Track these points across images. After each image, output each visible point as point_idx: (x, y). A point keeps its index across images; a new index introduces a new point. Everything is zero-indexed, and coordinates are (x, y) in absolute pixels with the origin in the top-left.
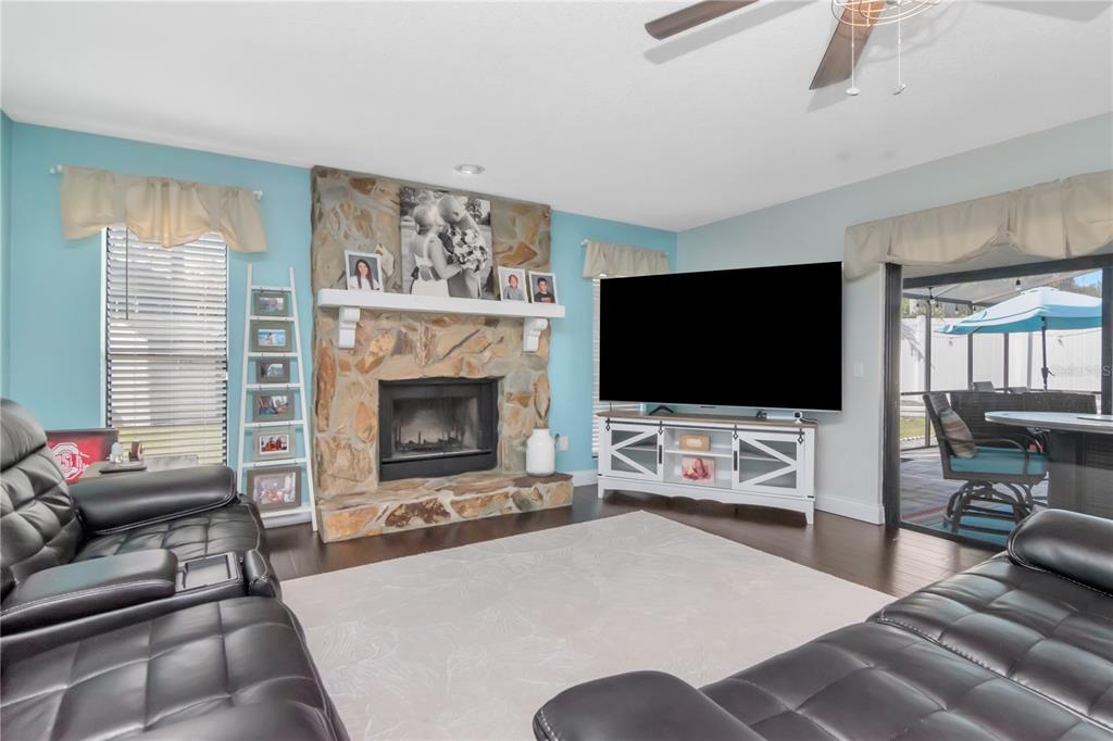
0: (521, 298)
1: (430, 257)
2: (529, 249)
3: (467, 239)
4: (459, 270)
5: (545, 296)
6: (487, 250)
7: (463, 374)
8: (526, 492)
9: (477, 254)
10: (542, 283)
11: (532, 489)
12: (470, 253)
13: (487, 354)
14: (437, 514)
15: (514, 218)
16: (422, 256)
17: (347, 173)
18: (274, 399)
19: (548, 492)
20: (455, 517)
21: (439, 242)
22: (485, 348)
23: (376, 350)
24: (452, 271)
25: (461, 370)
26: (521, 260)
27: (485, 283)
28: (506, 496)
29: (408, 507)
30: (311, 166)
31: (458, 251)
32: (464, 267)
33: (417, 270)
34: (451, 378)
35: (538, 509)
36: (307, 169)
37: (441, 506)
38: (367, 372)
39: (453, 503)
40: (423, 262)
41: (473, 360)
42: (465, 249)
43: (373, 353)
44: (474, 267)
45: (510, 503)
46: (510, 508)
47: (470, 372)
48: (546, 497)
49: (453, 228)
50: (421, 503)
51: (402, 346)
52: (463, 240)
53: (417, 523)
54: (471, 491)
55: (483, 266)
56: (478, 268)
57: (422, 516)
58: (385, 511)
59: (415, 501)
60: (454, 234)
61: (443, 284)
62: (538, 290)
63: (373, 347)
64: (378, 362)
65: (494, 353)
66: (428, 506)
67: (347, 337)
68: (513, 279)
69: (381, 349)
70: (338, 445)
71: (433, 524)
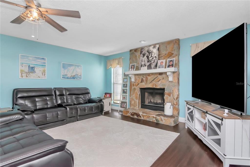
0: (163, 67)
1: (144, 62)
2: (171, 53)
3: (152, 56)
4: (150, 63)
5: (171, 65)
6: (157, 57)
7: (154, 87)
8: (158, 117)
9: (154, 58)
10: (171, 62)
11: (160, 117)
12: (153, 58)
13: (160, 82)
14: (139, 116)
15: (167, 46)
16: (143, 62)
17: (134, 49)
18: (125, 90)
19: (165, 120)
20: (142, 118)
21: (146, 58)
22: (159, 81)
23: (138, 82)
24: (149, 64)
25: (154, 86)
26: (168, 57)
27: (155, 65)
28: (153, 117)
29: (134, 113)
30: (129, 50)
31: (150, 59)
32: (151, 62)
33: (142, 65)
34: (152, 88)
35: (161, 123)
36: (128, 51)
37: (140, 115)
38: (137, 86)
39: (142, 115)
40: (143, 63)
41: (156, 84)
42: (152, 58)
43: (137, 83)
44: (153, 62)
45: (154, 119)
46: (154, 120)
47: (156, 87)
48: (164, 121)
49: (149, 54)
50: (136, 113)
51: (142, 81)
52: (151, 56)
53: (135, 117)
54: (145, 113)
55: (155, 61)
56: (154, 62)
57: (136, 116)
58: (131, 112)
59: (135, 112)
60: (150, 55)
61: (146, 67)
62: (169, 64)
63: (137, 81)
64: (138, 84)
65: (161, 82)
66: (138, 114)
67: (133, 80)
68: (162, 63)
69: (139, 82)
70: (132, 99)
71: (138, 118)
